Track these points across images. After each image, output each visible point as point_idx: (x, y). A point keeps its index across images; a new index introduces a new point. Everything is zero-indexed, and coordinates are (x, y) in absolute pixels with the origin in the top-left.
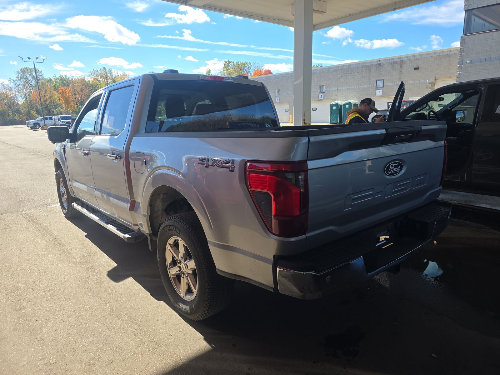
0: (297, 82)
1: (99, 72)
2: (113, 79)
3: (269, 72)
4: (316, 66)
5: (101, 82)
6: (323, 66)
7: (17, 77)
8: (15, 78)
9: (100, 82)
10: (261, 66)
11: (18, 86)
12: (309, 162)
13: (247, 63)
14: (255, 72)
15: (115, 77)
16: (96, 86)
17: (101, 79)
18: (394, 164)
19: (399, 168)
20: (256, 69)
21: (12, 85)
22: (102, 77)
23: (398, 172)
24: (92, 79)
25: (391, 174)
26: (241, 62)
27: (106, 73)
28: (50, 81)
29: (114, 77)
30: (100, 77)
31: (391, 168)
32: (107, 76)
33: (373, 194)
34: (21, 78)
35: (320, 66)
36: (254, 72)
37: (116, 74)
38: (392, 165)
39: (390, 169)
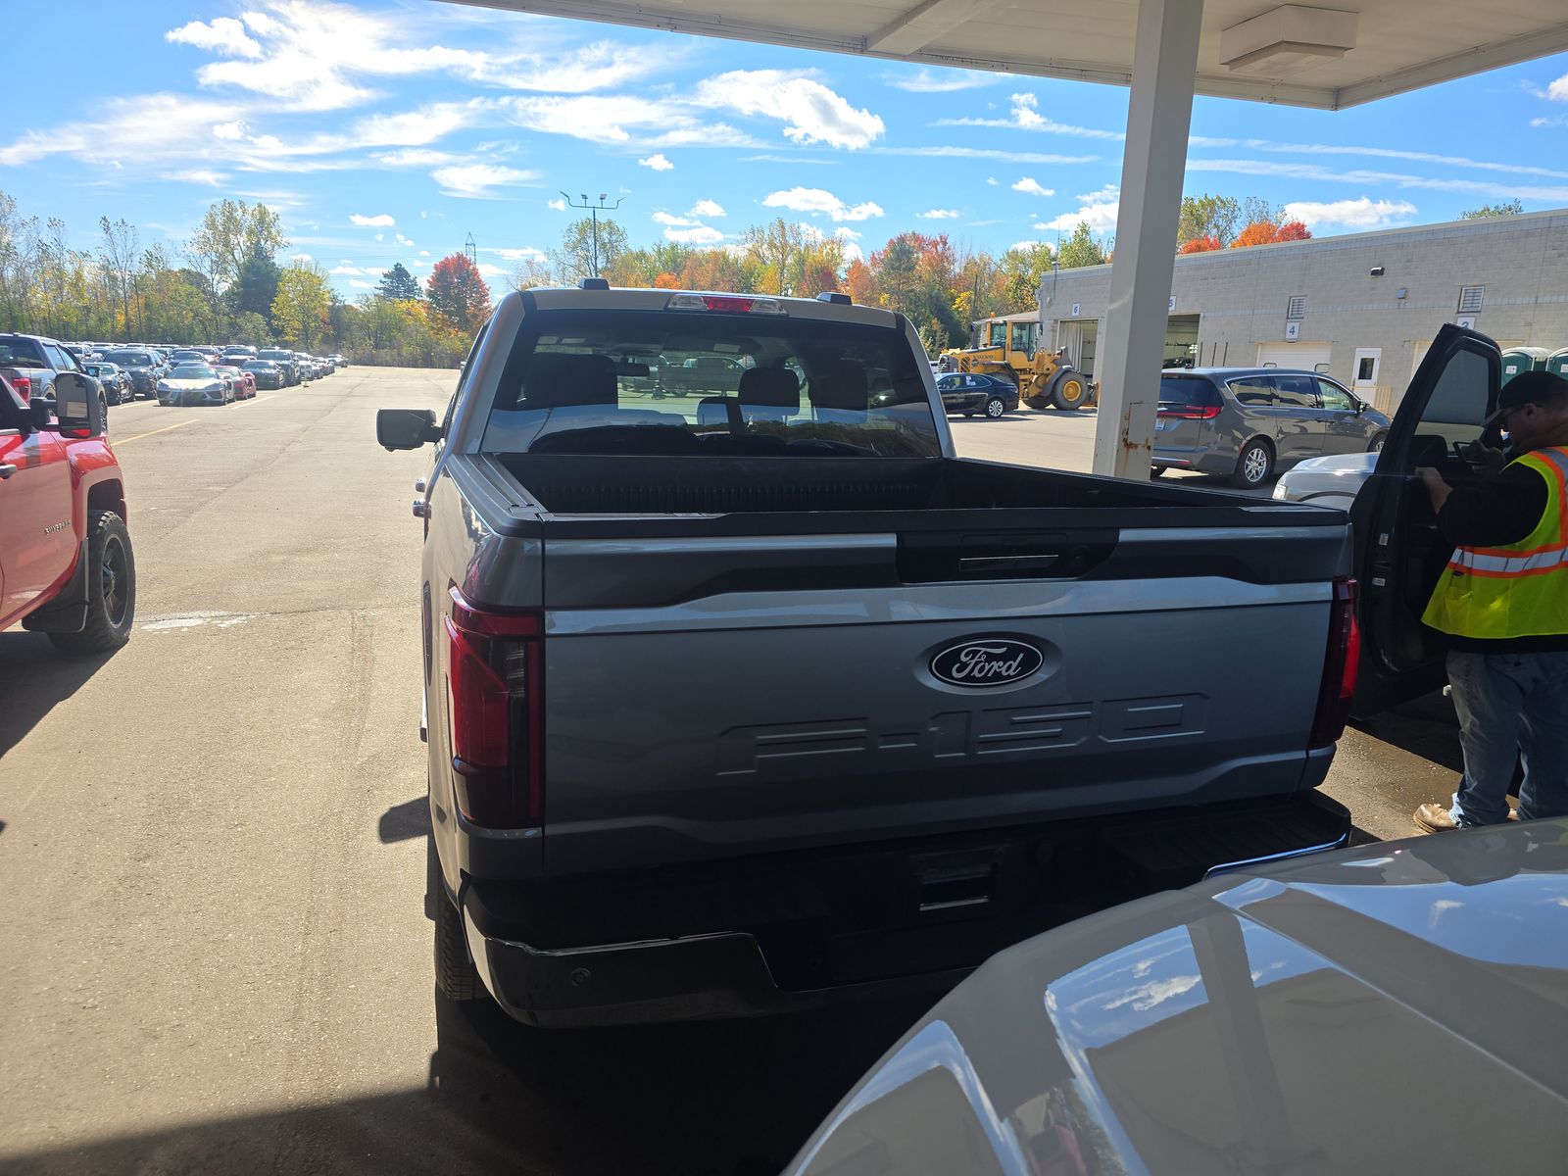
0: (1116, 305)
1: (767, 232)
2: (799, 252)
3: (1298, 231)
4: (1492, 209)
5: (768, 262)
6: (1527, 210)
7: (566, 245)
8: (560, 248)
9: (764, 263)
10: (1273, 209)
11: (564, 269)
12: (549, 615)
13: (1222, 202)
14: (1248, 233)
15: (807, 247)
16: (751, 274)
17: (767, 254)
18: (984, 649)
19: (1015, 665)
20: (1256, 222)
21: (551, 266)
22: (772, 245)
23: (1009, 677)
24: (746, 253)
25: (969, 678)
26: (1202, 198)
27: (784, 235)
28: (642, 256)
29: (802, 248)
30: (766, 246)
31: (963, 658)
32: (784, 245)
33: (864, 737)
34: (574, 248)
35: (1510, 209)
36: (1245, 229)
37: (809, 239)
38: (975, 653)
39: (961, 662)
